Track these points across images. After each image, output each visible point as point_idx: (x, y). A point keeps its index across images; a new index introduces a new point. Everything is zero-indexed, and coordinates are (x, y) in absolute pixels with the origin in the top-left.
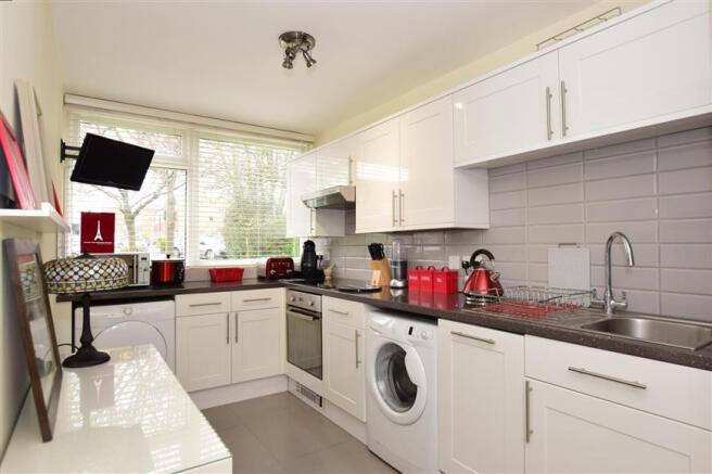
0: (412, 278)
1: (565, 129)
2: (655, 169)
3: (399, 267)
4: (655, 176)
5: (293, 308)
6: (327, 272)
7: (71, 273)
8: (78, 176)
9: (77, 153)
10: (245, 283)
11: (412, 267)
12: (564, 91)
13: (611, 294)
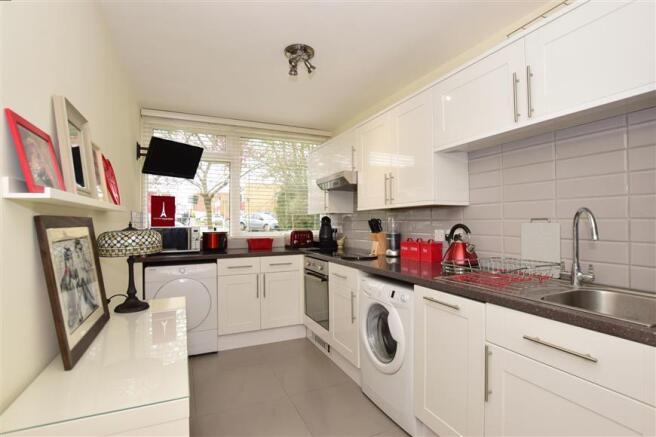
0: (404, 248)
1: (530, 111)
2: (626, 146)
3: (393, 239)
4: (625, 152)
5: (309, 272)
6: (340, 242)
7: (115, 242)
8: (147, 169)
9: (146, 152)
10: (274, 250)
11: (404, 239)
12: (529, 75)
13: (578, 266)
